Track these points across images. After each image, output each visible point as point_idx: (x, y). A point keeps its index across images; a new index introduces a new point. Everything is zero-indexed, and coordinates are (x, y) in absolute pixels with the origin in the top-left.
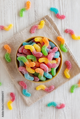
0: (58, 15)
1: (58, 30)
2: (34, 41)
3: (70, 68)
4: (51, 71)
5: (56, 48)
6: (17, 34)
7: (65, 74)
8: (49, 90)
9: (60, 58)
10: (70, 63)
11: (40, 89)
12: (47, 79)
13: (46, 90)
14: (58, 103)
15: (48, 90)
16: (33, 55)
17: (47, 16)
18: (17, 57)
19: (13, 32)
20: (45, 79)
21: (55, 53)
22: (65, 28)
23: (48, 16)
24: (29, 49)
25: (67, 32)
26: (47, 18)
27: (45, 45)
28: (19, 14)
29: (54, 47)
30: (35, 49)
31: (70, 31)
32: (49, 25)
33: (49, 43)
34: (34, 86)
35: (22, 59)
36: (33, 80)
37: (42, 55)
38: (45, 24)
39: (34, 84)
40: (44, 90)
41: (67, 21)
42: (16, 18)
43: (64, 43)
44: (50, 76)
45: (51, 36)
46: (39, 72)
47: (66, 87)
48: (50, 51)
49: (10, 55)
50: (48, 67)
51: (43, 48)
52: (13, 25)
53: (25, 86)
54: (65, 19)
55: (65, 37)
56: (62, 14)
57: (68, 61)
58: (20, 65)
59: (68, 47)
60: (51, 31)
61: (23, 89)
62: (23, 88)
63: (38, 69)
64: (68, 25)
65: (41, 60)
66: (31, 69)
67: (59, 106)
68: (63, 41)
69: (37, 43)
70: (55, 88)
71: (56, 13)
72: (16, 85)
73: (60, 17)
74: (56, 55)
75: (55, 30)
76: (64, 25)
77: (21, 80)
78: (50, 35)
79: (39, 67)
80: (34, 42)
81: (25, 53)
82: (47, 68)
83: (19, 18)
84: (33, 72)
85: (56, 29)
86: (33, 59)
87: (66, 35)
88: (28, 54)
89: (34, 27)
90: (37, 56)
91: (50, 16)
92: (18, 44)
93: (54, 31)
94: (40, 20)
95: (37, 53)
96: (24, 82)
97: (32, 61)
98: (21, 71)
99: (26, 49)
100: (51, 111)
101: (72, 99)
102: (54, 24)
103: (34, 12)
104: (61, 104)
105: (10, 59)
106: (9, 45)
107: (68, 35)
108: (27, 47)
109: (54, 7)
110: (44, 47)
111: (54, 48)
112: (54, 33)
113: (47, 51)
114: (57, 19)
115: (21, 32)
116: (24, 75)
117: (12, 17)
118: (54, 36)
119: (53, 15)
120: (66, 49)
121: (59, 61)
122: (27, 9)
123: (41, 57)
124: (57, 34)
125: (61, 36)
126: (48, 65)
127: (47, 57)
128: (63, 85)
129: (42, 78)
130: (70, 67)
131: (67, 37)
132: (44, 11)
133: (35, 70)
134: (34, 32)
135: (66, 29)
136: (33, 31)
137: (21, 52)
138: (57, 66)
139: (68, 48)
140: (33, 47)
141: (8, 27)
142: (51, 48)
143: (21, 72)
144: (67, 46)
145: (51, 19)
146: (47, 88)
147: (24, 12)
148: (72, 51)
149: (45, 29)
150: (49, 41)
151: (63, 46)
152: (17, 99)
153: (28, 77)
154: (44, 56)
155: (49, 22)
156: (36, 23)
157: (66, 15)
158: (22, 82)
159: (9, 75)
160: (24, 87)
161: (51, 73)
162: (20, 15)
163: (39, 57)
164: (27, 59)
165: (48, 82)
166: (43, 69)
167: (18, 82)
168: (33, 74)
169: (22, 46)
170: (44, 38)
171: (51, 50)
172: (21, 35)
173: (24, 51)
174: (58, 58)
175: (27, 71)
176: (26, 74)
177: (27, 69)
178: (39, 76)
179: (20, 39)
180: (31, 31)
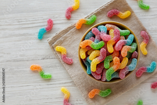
0: (48, 29)
1: (68, 28)
2: (84, 59)
3: (118, 11)
4: (124, 36)
5: (94, 31)
6: (74, 81)
7: (125, 17)
8: (147, 38)
9: (107, 25)
10: (110, 11)
11: (145, 50)
12: (134, 41)
13: (147, 42)
15: (147, 40)
16: (104, 61)
17: (49, 44)
18: (106, 81)
19: (71, 88)
20: (134, 43)
21: (100, 31)
22: (64, 20)
23: (50, 41)
24: (96, 66)
25: (69, 16)
26: (52, 43)
27: (90, 45)
29: (92, 33)
30: (96, 59)
31: (69, 12)
32: (61, 41)
33: (88, 40)
34: (142, 58)
35: (109, 75)
36: (136, 60)
37: (104, 49)
38: (60, 45)
40: (147, 44)
41: (55, 17)
42: (53, 84)
43: (85, 20)
44: (131, 37)
45: (75, 36)
46: (126, 52)
48: (97, 38)
49: (102, 90)
50: (119, 40)
52: (63, 88)
53: (143, 69)
54: (52, 19)
55: (76, 19)
56: (46, 23)
57: (108, 14)
58: (117, 77)
59: (89, 14)
60: (69, 38)
61: (147, 72)
62: (144, 72)
63: (122, 53)
64: (60, 16)
65: (110, 49)
66: (122, 63)
68: (82, 21)
69: (87, 55)
70: (144, 30)
71: (45, 31)
72: (141, 82)
73: (50, 26)
74: (103, 30)
75: (68, 32)
76: (60, 20)
77: (135, 75)
78: (74, 39)
79: (120, 52)
80: (86, 60)
81: (102, 70)
82: (121, 41)
83: (53, 79)
84: (126, 59)
85: (66, 31)
86: (109, 60)
87: (74, 17)
88: (103, 66)
89: (64, 60)
90: (105, 55)
91: (50, 39)
92: (88, 80)
93: (69, 34)
94: (54, 52)
95: (101, 55)
96: (138, 71)
97: (111, 62)
98: (125, 75)
99: (97, 69)
102: (59, 33)
103: (44, 60)
105: (108, 90)
107: (73, 15)
108: (93, 68)
109: (38, 34)
110: (94, 47)
111: (94, 33)
112: (71, 34)
113: (98, 42)
114: (52, 30)
115: (72, 76)
116: (130, 72)
117: (52, 89)
118: (76, 33)
119: (48, 35)
120: (92, 17)
121: (110, 26)
122: (41, 70)
123: (107, 50)
124: (73, 30)
125: (75, 24)
126: (117, 40)
127: (106, 42)
128: (140, 20)
129: (134, 47)
130: (116, 11)
131: (77, 16)
132: (44, 47)
133: (123, 58)
134: (72, 60)
135: (65, 18)
136: (70, 61)
137: (101, 76)
138: (118, 28)
139: (91, 14)
140: (94, 61)
141: (65, 93)
142: (94, 36)
144: (88, 16)
145: (53, 37)
146: (145, 41)
147: (45, 74)
148: (94, 10)
149: (66, 45)
150: (84, 39)
151: (88, 21)
153: (133, 66)
154: (105, 46)
155: (58, 41)
156: (59, 57)
157: (47, 18)
158: (137, 73)
159: (128, 90)
160: (143, 71)
161: (126, 36)
162: (48, 78)
163: (107, 53)
164: (110, 68)
165: (138, 39)
166: (122, 47)
167: (138, 78)
168: (129, 59)
169: (93, 74)
170: (81, 46)
171: (96, 36)
172: (75, 76)
173: (99, 72)
174: (107, 27)
175: (125, 68)
176: (128, 69)
177: (123, 68)
178: (131, 52)
179: (81, 78)
180: (70, 64)
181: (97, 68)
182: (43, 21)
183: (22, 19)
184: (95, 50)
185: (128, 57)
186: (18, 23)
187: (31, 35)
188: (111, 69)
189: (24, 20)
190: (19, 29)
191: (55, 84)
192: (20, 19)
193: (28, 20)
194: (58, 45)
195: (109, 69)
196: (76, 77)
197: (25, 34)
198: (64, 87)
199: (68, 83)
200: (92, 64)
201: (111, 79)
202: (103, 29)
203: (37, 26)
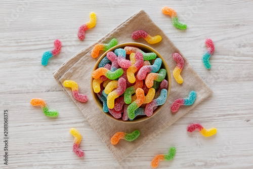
0: (55, 53)
1: (77, 55)
2: (99, 93)
4: (149, 61)
5: (109, 56)
8: (180, 62)
9: (126, 48)
11: (180, 77)
12: (163, 66)
13: (181, 67)
14: (204, 51)
15: (181, 64)
16: (124, 94)
18: (129, 120)
19: (84, 129)
20: (163, 69)
21: (117, 56)
22: (76, 41)
24: (114, 101)
25: (83, 36)
26: (59, 77)
27: (105, 75)
28: (53, 118)
29: (107, 59)
30: (114, 91)
31: (82, 31)
32: (70, 73)
33: (102, 68)
34: (177, 88)
35: (131, 112)
36: (166, 90)
37: (123, 79)
38: (69, 79)
39: (173, 89)
40: (182, 70)
41: (64, 37)
42: (60, 124)
44: (158, 62)
45: (87, 66)
46: (152, 81)
47: (178, 38)
48: (114, 65)
49: (128, 132)
50: (142, 66)
51: (111, 77)
52: (72, 129)
53: (179, 102)
54: (61, 40)
56: (53, 45)
58: (142, 114)
60: (80, 68)
61: (184, 105)
62: (182, 106)
63: (146, 83)
64: (71, 36)
65: (131, 79)
66: (148, 95)
67: (210, 49)
68: (98, 46)
69: (102, 88)
70: (177, 51)
71: (50, 55)
73: (58, 48)
74: (120, 54)
76: (71, 41)
77: (169, 110)
78: (87, 69)
79: (144, 81)
80: (101, 94)
81: (122, 106)
82: (145, 67)
83: (60, 118)
84: (153, 90)
85: (75, 60)
86: (131, 93)
87: (89, 38)
88: (123, 101)
89: (76, 97)
90: (125, 87)
92: (108, 122)
93: (79, 64)
95: (120, 87)
96: (172, 105)
97: (134, 95)
98: (152, 111)
99: (115, 106)
100: (218, 62)
101: (198, 27)
102: (67, 63)
103: (49, 93)
104: (207, 46)
105: (135, 131)
106: (111, 137)
108: (110, 104)
109: (41, 59)
110: (109, 76)
111: (110, 58)
112: (82, 63)
113: (114, 70)
116: (159, 107)
117: (59, 130)
118: (88, 61)
121: (130, 48)
122: (44, 105)
123: (127, 80)
124: (84, 58)
126: (140, 67)
127: (125, 70)
129: (162, 74)
133: (149, 89)
134: (86, 97)
135: (78, 39)
136: (84, 98)
137: (121, 114)
138: (140, 51)
140: (111, 95)
141: (75, 136)
142: (110, 63)
143: (154, 112)
145: (60, 69)
146: (179, 65)
147: (50, 110)
149: (77, 78)
150: (97, 67)
152: (198, 121)
154: (124, 75)
157: (54, 38)
158: (172, 107)
160: (180, 105)
161: (152, 60)
162: (54, 116)
163: (127, 84)
164: (132, 102)
165: (168, 63)
166: (147, 75)
167: (173, 114)
168: (157, 91)
169: (110, 113)
170: (94, 76)
171: (113, 63)
172: (91, 118)
173: (119, 109)
174: (126, 50)
175: (152, 102)
176: (156, 103)
177: (149, 102)
178: (159, 81)
179: (99, 119)
180: (84, 102)
181: (115, 103)
182: (48, 42)
183: (21, 39)
184: (112, 80)
185: (156, 87)
186: (16, 45)
187: (32, 59)
188: (133, 104)
189: (24, 41)
190: (17, 51)
191: (63, 124)
192: (20, 39)
193: (29, 40)
194: (66, 79)
195: (131, 105)
196: (93, 119)
197: (25, 58)
198: (75, 128)
199: (79, 123)
200: (108, 99)
201: (134, 118)
202: (121, 52)
203: (40, 49)
